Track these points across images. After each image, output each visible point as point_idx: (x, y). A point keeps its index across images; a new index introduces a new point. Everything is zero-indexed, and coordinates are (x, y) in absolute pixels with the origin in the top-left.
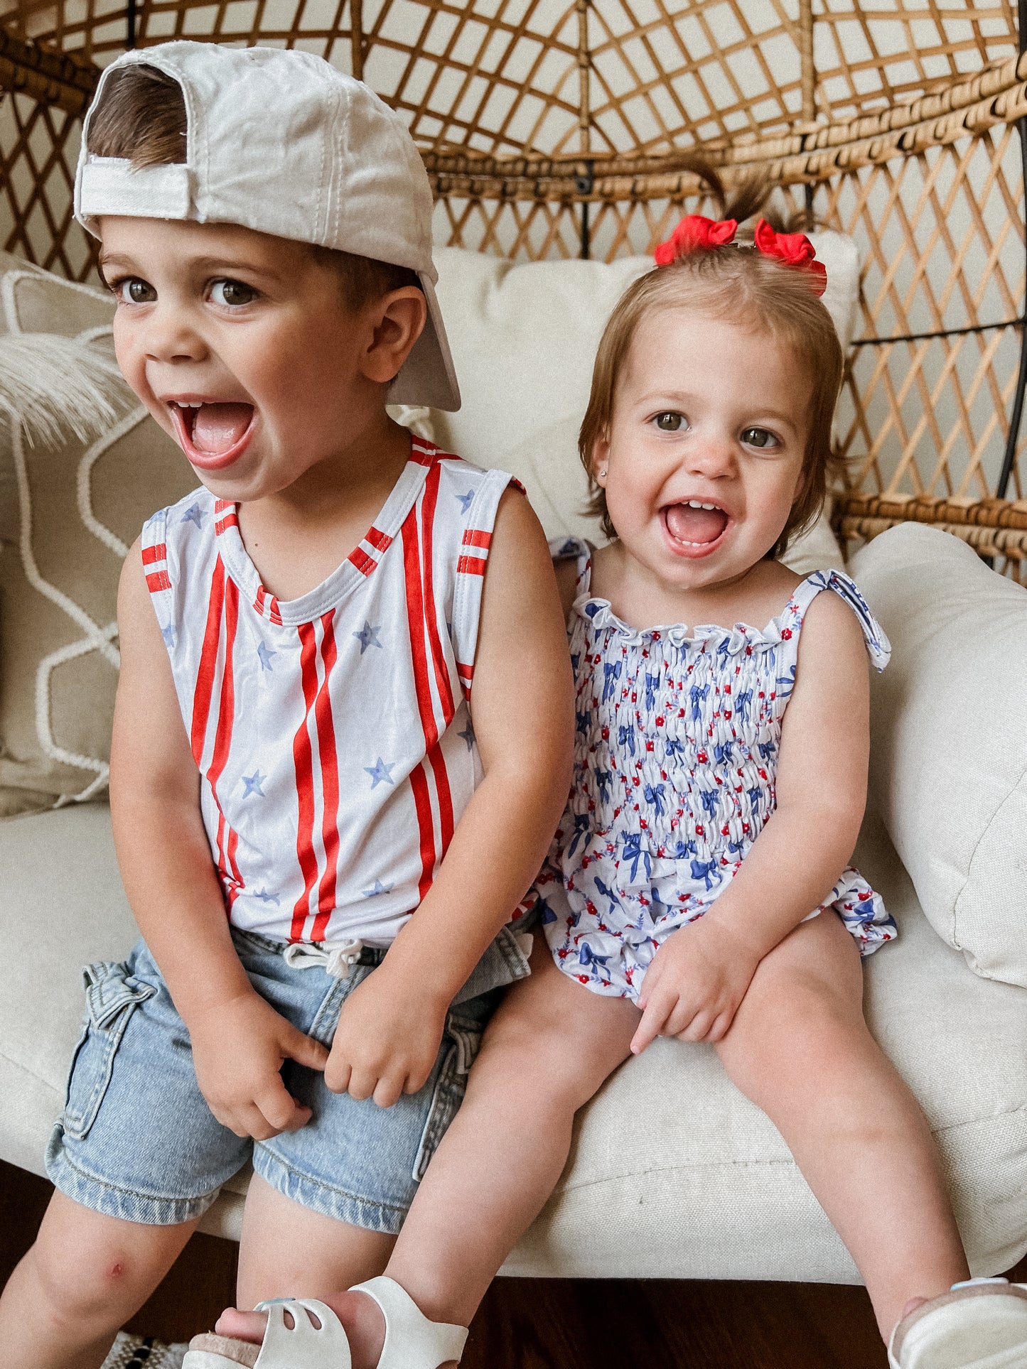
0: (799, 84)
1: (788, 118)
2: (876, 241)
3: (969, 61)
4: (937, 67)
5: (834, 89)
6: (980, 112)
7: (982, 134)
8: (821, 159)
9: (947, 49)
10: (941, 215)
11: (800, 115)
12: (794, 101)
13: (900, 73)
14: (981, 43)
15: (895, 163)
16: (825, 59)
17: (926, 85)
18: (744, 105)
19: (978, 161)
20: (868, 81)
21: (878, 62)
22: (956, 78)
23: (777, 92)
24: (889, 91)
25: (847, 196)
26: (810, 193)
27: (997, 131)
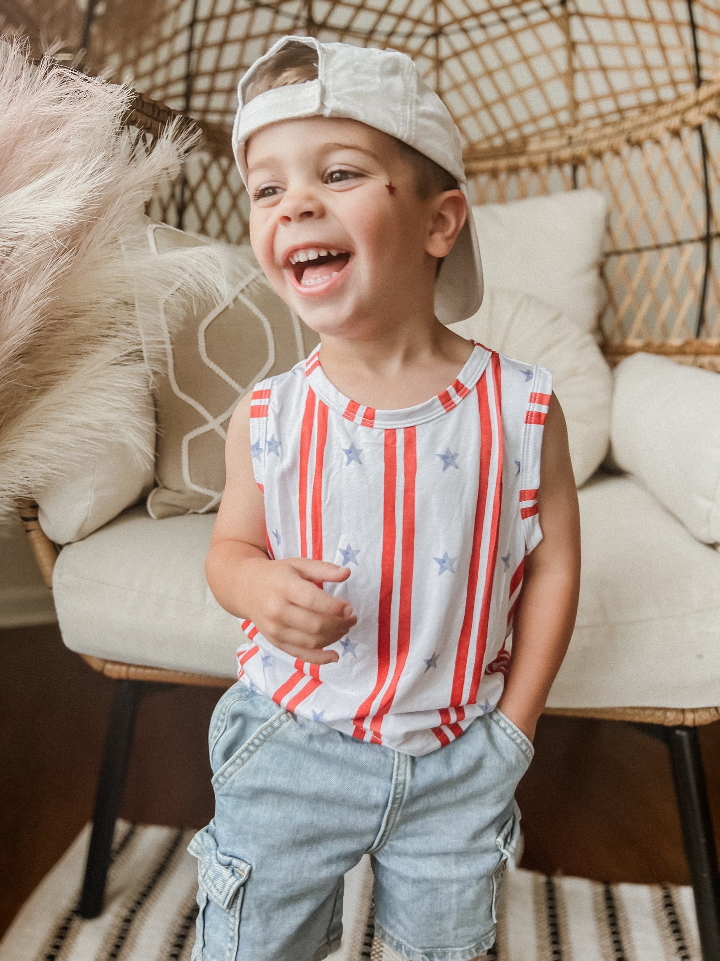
0: (566, 108)
1: (560, 127)
2: (615, 195)
3: (667, 94)
4: (648, 97)
5: (587, 110)
6: (675, 122)
7: (676, 134)
8: (581, 150)
9: (654, 87)
10: (654, 180)
11: (568, 125)
12: (564, 117)
13: (627, 101)
14: (674, 83)
15: (625, 150)
16: (582, 92)
17: (643, 108)
18: (534, 120)
19: (674, 149)
20: (607, 105)
21: (613, 95)
22: (660, 103)
23: (553, 112)
24: (620, 111)
25: (597, 169)
26: (575, 169)
27: (685, 132)
